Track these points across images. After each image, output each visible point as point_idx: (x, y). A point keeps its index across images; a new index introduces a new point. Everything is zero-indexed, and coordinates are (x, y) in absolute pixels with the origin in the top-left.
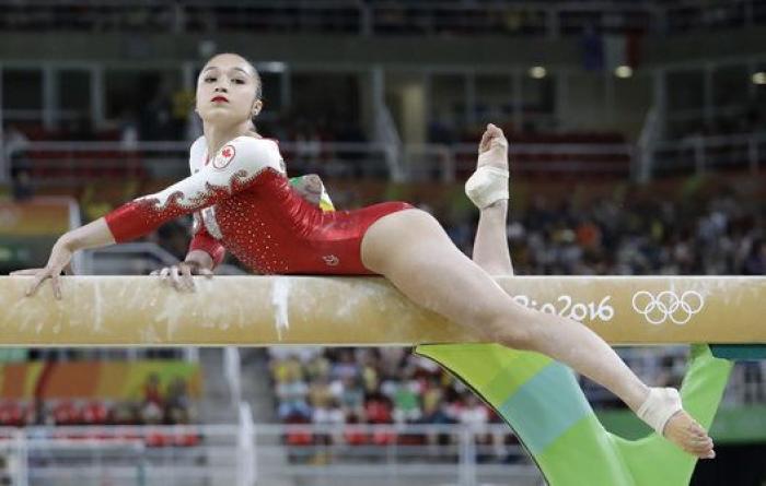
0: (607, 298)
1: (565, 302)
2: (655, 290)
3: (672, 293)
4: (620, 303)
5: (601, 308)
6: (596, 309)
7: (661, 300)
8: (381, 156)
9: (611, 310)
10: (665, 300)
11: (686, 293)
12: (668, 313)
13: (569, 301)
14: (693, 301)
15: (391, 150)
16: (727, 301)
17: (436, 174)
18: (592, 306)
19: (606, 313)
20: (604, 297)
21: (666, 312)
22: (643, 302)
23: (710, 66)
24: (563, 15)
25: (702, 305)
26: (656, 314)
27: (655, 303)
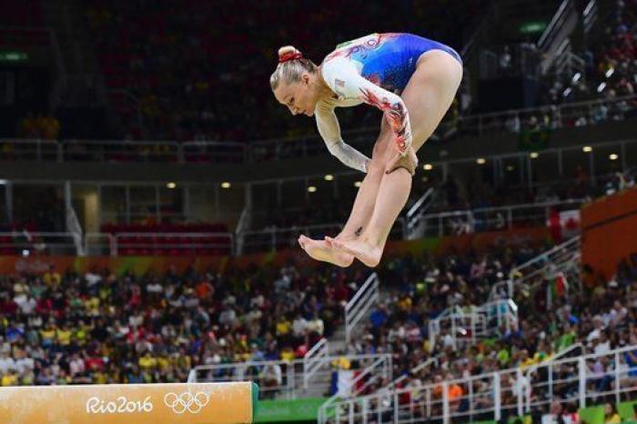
0: (148, 398)
1: (122, 401)
2: (178, 392)
3: (189, 394)
4: (157, 401)
5: (145, 404)
6: (142, 404)
7: (183, 398)
8: (71, 240)
9: (151, 405)
10: (185, 398)
11: (198, 394)
12: (187, 406)
13: (125, 400)
14: (203, 399)
15: (77, 237)
16: (223, 398)
17: (106, 252)
18: (139, 403)
19: (148, 407)
20: (147, 396)
21: (185, 406)
22: (171, 399)
23: (281, 181)
24: (187, 149)
25: (208, 401)
26: (180, 407)
27: (179, 400)
